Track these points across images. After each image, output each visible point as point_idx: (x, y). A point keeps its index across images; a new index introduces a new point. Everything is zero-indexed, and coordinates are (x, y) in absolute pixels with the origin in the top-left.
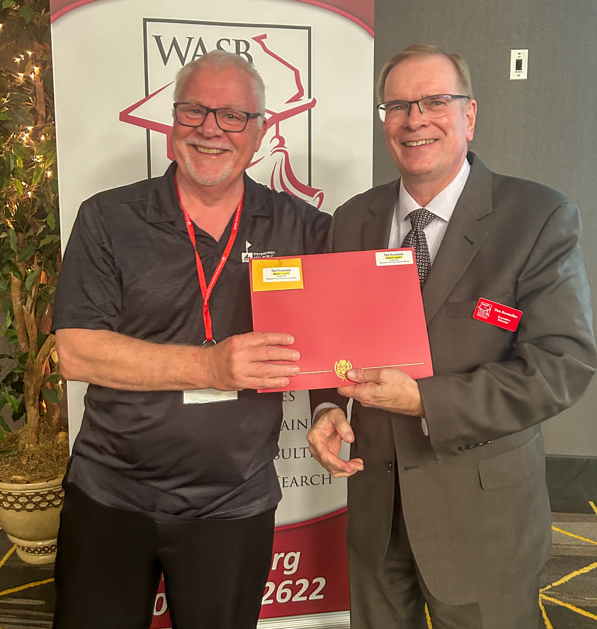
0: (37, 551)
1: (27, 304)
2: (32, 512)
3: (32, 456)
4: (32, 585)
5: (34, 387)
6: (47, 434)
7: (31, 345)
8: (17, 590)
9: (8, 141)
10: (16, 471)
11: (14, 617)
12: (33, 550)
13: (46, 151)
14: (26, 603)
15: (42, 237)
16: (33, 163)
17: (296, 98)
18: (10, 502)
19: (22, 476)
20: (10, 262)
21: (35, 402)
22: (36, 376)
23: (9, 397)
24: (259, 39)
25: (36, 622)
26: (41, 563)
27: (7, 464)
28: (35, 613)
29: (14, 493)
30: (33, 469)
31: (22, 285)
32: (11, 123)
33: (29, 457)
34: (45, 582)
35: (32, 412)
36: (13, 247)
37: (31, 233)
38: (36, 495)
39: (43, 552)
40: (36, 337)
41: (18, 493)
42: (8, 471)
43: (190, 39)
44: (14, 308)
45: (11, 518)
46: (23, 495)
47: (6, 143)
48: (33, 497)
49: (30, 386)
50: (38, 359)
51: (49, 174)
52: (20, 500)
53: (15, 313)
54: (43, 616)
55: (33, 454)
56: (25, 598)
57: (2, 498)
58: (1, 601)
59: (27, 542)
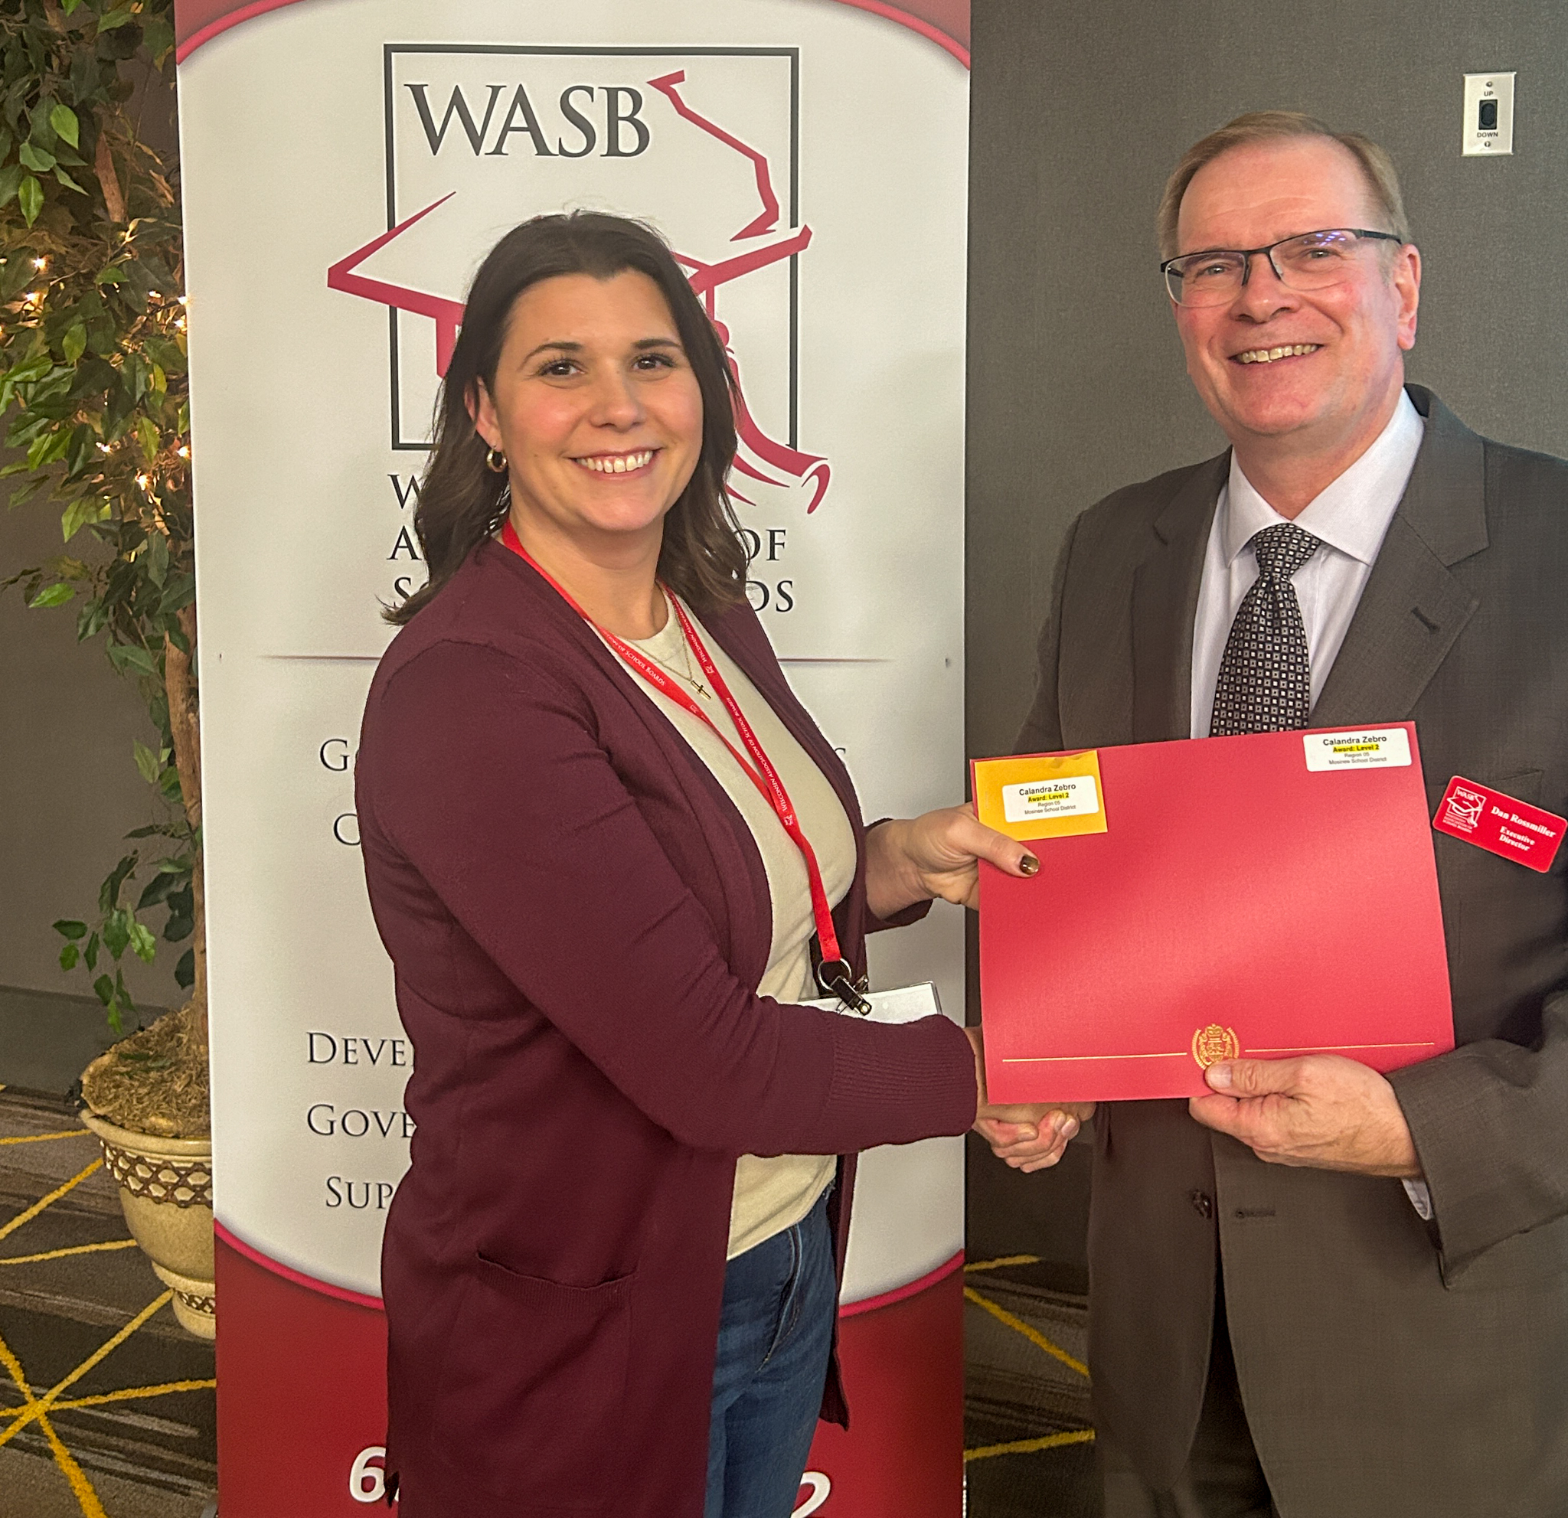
2: (187, 1211)
3: (199, 1076)
4: (181, 1387)
8: (147, 1394)
9: (135, 330)
10: (158, 1108)
11: (122, 1457)
12: (200, 1302)
14: (156, 1429)
17: (758, 228)
18: (141, 1180)
19: (169, 1119)
23: (136, 929)
24: (663, 85)
25: (164, 1478)
27: (142, 1085)
28: (168, 1456)
29: (151, 1158)
30: (195, 1106)
33: (191, 1076)
36: (153, 574)
38: (196, 1167)
41: (159, 1159)
42: (142, 1103)
43: (496, 90)
44: (172, 719)
45: (146, 1217)
46: (166, 1166)
48: (189, 1172)
52: (163, 1177)
53: (174, 730)
54: (184, 1465)
56: (157, 1416)
57: (126, 1167)
58: (105, 1415)
59: (184, 1280)
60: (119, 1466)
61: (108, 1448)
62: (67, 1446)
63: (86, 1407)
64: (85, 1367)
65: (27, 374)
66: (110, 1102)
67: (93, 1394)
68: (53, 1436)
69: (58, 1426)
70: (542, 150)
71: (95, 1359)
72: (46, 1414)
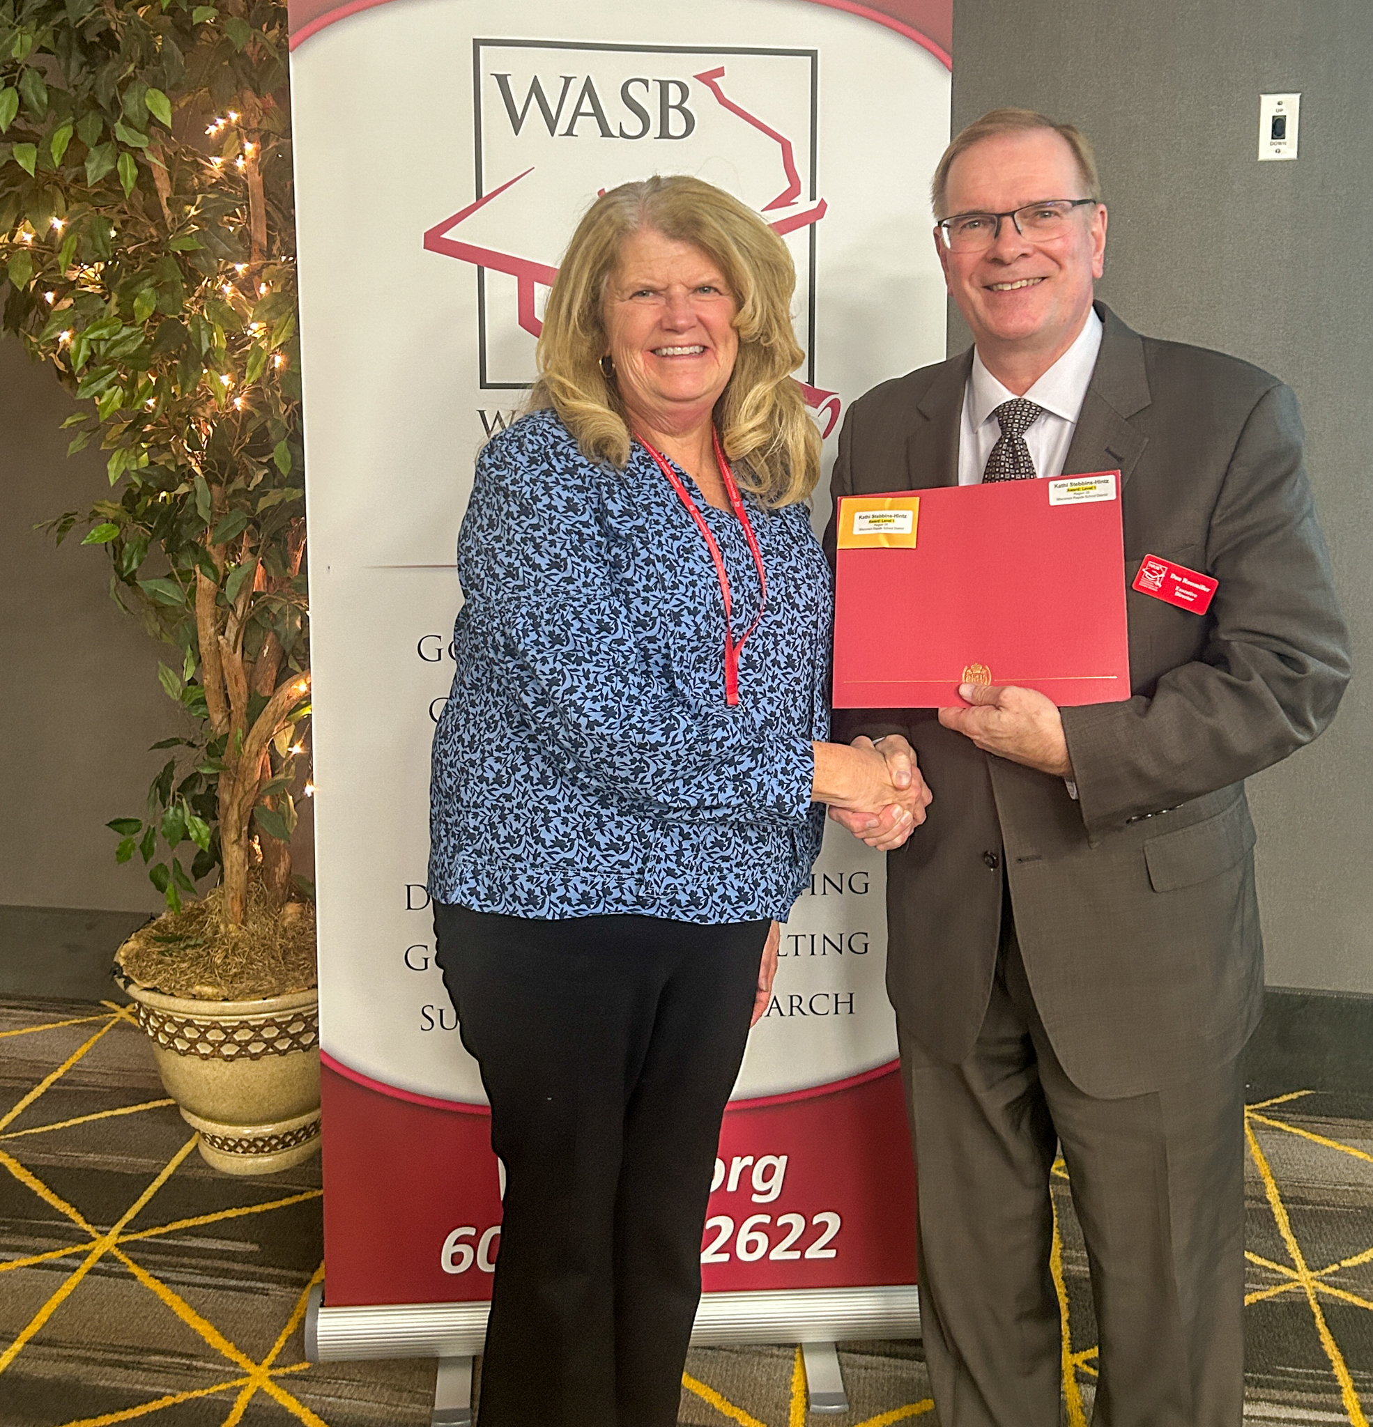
0: (242, 1147)
1: (227, 633)
3: (233, 949)
4: (231, 1214)
5: (239, 805)
6: (262, 905)
7: (233, 717)
8: (202, 1222)
9: (196, 295)
10: (202, 977)
11: (197, 1271)
12: (232, 1144)
13: (273, 314)
14: (220, 1247)
15: (261, 491)
16: (246, 339)
17: (784, 200)
18: (189, 1040)
19: (214, 985)
20: (193, 545)
21: (240, 836)
22: (243, 783)
23: (191, 820)
24: (707, 78)
25: (242, 1284)
26: (250, 1172)
27: (184, 962)
28: (237, 1267)
29: (199, 1020)
30: (235, 975)
31: (218, 593)
32: (204, 256)
33: (227, 950)
34: (257, 1209)
35: (233, 856)
36: (201, 512)
37: (239, 483)
38: (242, 1026)
39: (253, 1150)
40: (244, 699)
41: (207, 1021)
42: (185, 975)
43: (568, 80)
44: (201, 642)
45: (190, 1073)
46: (215, 1026)
47: (194, 299)
48: (235, 1030)
49: (231, 803)
50: (247, 747)
51: (279, 361)
52: (211, 1036)
53: (202, 650)
54: (255, 1273)
55: (236, 944)
56: (217, 1238)
57: (173, 1031)
58: (171, 1242)
59: (220, 1126)
60: (198, 1279)
61: (183, 1266)
62: (146, 1269)
63: (151, 1237)
64: (137, 1207)
65: (100, 332)
66: (154, 977)
67: (153, 1227)
68: (130, 1263)
69: (131, 1254)
70: (606, 133)
71: (144, 1199)
72: (117, 1245)
